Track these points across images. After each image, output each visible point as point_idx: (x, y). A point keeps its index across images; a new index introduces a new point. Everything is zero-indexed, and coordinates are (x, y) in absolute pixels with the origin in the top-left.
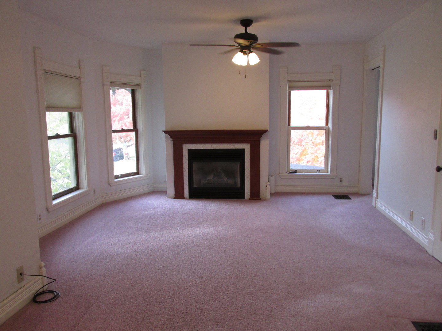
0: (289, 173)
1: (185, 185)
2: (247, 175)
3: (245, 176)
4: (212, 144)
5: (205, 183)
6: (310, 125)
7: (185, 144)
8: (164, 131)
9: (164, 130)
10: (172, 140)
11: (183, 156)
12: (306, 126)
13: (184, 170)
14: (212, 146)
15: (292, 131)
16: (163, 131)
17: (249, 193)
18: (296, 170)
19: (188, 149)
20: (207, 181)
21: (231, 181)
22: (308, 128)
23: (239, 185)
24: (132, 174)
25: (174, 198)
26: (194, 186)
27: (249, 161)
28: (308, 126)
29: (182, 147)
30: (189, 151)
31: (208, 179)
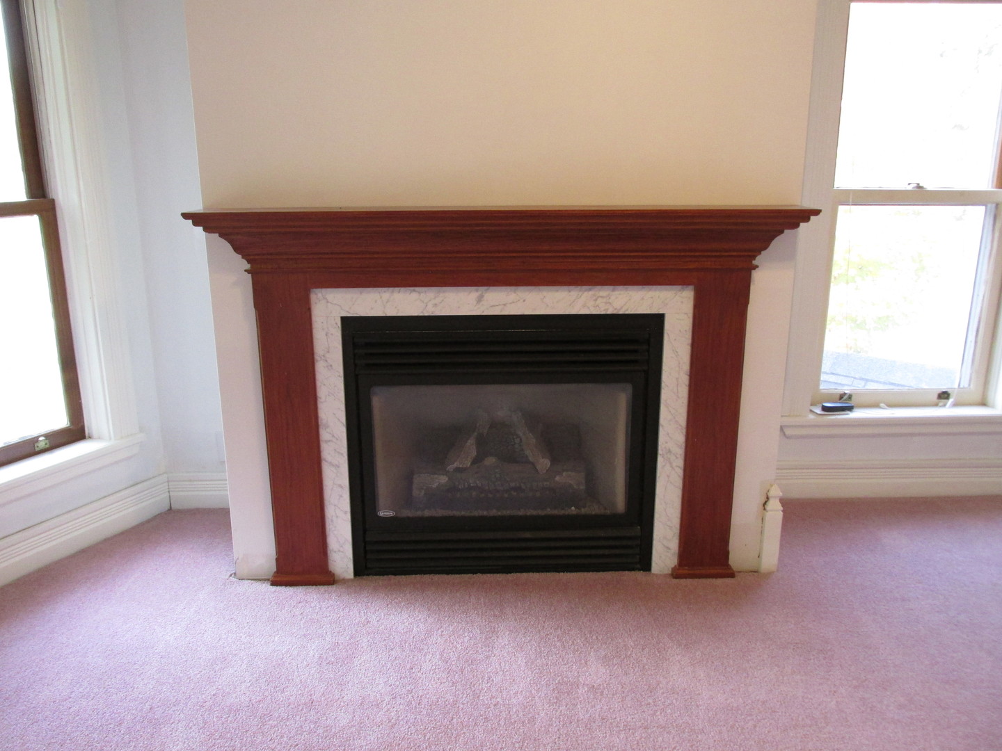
0: (818, 410)
1: (330, 512)
2: (670, 451)
3: (660, 460)
4: (482, 289)
5: (435, 486)
6: (930, 185)
7: (324, 290)
8: (197, 219)
9: (197, 207)
10: (248, 266)
11: (317, 357)
12: (910, 188)
13: (324, 435)
14: (480, 299)
15: (842, 209)
16: (186, 216)
17: (674, 545)
18: (842, 396)
19: (344, 319)
20: (443, 479)
21: (569, 478)
22: (919, 196)
23: (619, 500)
24: (42, 443)
25: (275, 583)
26: (381, 514)
27: (685, 380)
28: (919, 187)
29: (309, 310)
30: (349, 324)
31: (451, 468)
